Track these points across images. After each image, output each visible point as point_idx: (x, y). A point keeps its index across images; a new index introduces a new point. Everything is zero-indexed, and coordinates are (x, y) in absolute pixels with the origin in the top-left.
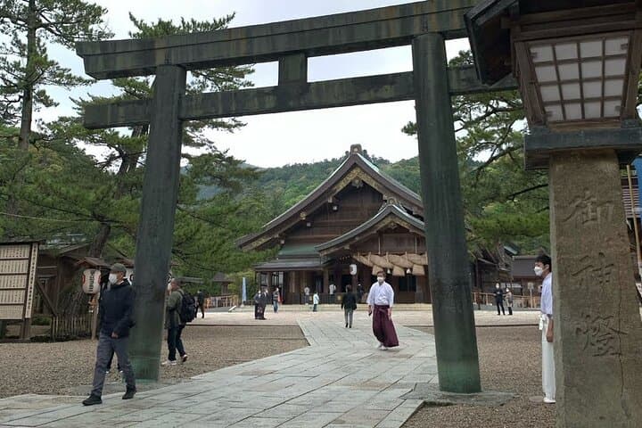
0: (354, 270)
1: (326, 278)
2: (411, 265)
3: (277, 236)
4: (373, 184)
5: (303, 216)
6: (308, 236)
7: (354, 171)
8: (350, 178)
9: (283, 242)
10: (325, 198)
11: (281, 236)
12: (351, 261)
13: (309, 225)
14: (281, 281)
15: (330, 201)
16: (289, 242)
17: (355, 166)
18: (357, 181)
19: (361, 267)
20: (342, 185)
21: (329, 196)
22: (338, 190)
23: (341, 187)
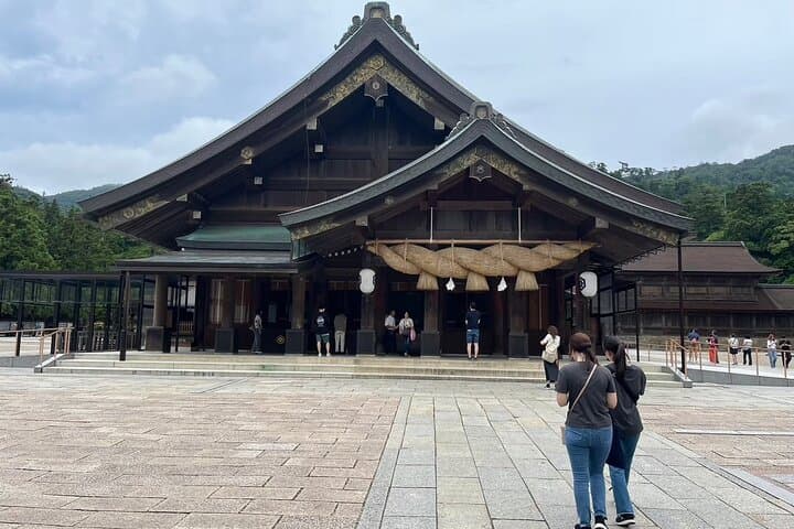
0: (367, 281)
1: (299, 297)
2: (511, 272)
3: (184, 198)
4: (413, 94)
5: (248, 156)
6: (254, 208)
7: (371, 63)
8: (361, 77)
9: (197, 215)
10: (302, 119)
11: (193, 203)
12: (362, 259)
13: (258, 181)
14: (192, 301)
15: (312, 125)
16: (209, 221)
17: (375, 49)
18: (376, 86)
19: (385, 274)
20: (342, 93)
21: (310, 115)
22: (332, 104)
23: (340, 97)
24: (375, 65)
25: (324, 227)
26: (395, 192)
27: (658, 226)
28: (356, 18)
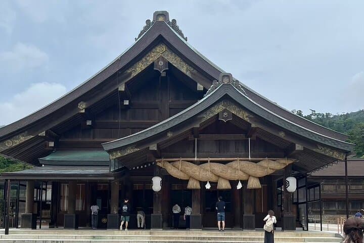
0: (157, 184)
1: (115, 193)
2: (244, 177)
3: (43, 134)
4: (184, 69)
5: (82, 107)
6: (87, 140)
7: (158, 49)
8: (151, 58)
9: (52, 144)
10: (116, 84)
11: (49, 137)
12: (153, 171)
13: (89, 123)
14: (49, 197)
15: (122, 88)
16: (59, 148)
17: (160, 40)
18: (161, 63)
19: (168, 180)
20: (140, 67)
21: (120, 82)
22: (134, 74)
23: (139, 70)
24: (160, 50)
25: (129, 151)
26: (173, 129)
27: (333, 149)
28: (148, 21)
